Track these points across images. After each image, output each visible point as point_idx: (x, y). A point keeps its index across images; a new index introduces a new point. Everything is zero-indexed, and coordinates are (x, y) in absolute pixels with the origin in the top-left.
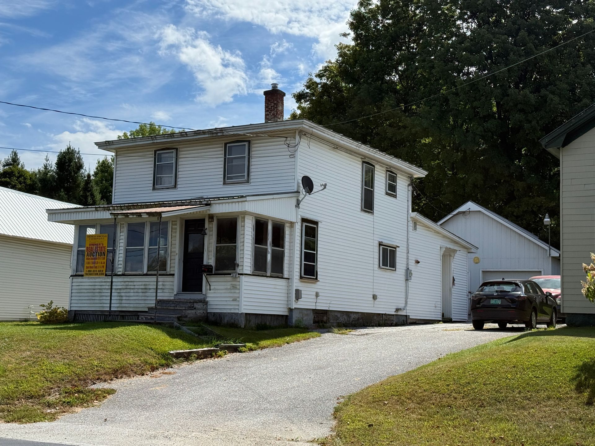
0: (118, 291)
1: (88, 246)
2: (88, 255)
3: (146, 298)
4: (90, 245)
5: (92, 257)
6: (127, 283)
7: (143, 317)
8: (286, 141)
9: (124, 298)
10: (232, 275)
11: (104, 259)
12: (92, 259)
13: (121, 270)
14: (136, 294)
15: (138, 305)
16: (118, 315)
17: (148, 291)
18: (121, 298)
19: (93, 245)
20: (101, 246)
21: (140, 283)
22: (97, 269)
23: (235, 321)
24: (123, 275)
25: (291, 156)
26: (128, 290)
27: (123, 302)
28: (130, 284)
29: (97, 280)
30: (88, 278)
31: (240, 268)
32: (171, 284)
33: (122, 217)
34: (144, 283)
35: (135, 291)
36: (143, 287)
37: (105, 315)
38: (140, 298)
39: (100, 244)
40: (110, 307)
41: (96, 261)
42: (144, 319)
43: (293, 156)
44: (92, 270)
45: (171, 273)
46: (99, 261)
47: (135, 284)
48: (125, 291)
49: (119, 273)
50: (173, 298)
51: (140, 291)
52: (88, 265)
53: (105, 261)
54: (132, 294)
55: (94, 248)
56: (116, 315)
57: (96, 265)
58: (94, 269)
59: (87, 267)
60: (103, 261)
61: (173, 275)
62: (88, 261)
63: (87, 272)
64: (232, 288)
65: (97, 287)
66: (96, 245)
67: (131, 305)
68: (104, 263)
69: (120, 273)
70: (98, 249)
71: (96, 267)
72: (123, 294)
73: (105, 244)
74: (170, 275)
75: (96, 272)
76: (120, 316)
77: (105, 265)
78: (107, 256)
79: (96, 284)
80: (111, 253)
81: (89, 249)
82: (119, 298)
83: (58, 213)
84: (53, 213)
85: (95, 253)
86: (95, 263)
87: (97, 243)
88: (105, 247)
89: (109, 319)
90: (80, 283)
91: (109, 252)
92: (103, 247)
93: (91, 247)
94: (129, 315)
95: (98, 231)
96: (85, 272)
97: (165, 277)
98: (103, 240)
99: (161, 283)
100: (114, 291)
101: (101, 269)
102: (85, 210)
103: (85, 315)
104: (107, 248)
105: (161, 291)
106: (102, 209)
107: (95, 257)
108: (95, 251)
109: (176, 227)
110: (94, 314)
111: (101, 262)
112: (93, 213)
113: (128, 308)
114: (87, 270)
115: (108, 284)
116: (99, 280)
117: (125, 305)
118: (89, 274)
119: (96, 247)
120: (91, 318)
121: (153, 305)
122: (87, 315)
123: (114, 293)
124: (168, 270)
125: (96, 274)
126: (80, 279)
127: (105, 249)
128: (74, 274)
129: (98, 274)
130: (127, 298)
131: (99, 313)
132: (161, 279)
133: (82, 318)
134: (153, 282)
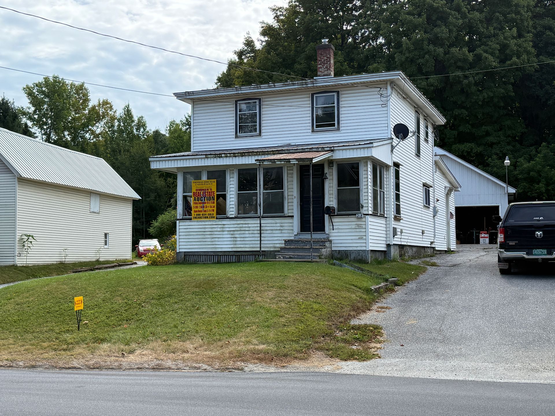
0: (232, 233)
1: (195, 191)
2: (195, 200)
3: (263, 239)
4: (197, 190)
5: (200, 201)
6: (241, 225)
7: (280, 256)
8: (380, 91)
9: (239, 239)
10: (357, 216)
11: (214, 203)
12: (200, 203)
13: (232, 213)
14: (251, 235)
15: (254, 246)
16: (233, 255)
18: (235, 239)
19: (201, 190)
20: (209, 190)
21: (255, 225)
22: (207, 213)
23: (362, 257)
24: (235, 218)
25: (383, 106)
26: (243, 232)
27: (238, 242)
28: (244, 226)
29: (207, 223)
30: (197, 221)
31: (364, 209)
32: (291, 225)
33: (268, 163)
35: (250, 232)
37: (218, 255)
38: (257, 239)
39: (208, 190)
40: (260, 247)
41: (205, 205)
42: (282, 258)
43: (385, 105)
44: (201, 213)
45: (289, 215)
46: (208, 205)
47: (250, 225)
48: (239, 232)
49: (231, 216)
50: (292, 238)
51: (256, 232)
52: (196, 209)
53: (215, 205)
54: (247, 236)
55: (202, 193)
56: (231, 255)
57: (205, 209)
58: (203, 213)
59: (195, 211)
60: (212, 205)
61: (293, 216)
62: (196, 205)
63: (196, 216)
64: (357, 227)
65: (207, 230)
66: (203, 190)
67: (247, 246)
68: (214, 207)
69: (233, 216)
70: (207, 193)
71: (205, 211)
72: (237, 236)
73: (214, 189)
74: (288, 216)
75: (205, 216)
76: (235, 256)
77: (215, 209)
78: (217, 200)
79: (207, 227)
80: (221, 198)
81: (196, 194)
82: (232, 239)
83: (162, 161)
84: (156, 161)
85: (204, 198)
86: (204, 207)
87: (204, 188)
88: (214, 192)
89: (223, 259)
90: (188, 226)
91: (218, 196)
92: (212, 192)
93: (198, 192)
94: (245, 255)
95: (204, 178)
96: (193, 216)
97: (282, 219)
98: (210, 185)
99: (278, 225)
100: (226, 233)
101: (211, 213)
102: (193, 157)
103: (196, 256)
104: (216, 193)
105: (280, 232)
106: (213, 156)
107: (203, 201)
108: (203, 196)
109: (292, 171)
110: (206, 254)
111: (211, 206)
112: (203, 160)
113: (243, 248)
114: (196, 214)
115: (219, 226)
116: (210, 223)
117: (240, 246)
118: (198, 217)
119: (203, 192)
120: (203, 258)
121: (271, 245)
122: (198, 256)
123: (227, 235)
124: (286, 212)
125: (205, 218)
126: (188, 223)
127: (214, 194)
128: (181, 218)
129: (207, 217)
130: (242, 239)
131: (212, 254)
132: (278, 220)
133: (193, 259)
134: (270, 223)
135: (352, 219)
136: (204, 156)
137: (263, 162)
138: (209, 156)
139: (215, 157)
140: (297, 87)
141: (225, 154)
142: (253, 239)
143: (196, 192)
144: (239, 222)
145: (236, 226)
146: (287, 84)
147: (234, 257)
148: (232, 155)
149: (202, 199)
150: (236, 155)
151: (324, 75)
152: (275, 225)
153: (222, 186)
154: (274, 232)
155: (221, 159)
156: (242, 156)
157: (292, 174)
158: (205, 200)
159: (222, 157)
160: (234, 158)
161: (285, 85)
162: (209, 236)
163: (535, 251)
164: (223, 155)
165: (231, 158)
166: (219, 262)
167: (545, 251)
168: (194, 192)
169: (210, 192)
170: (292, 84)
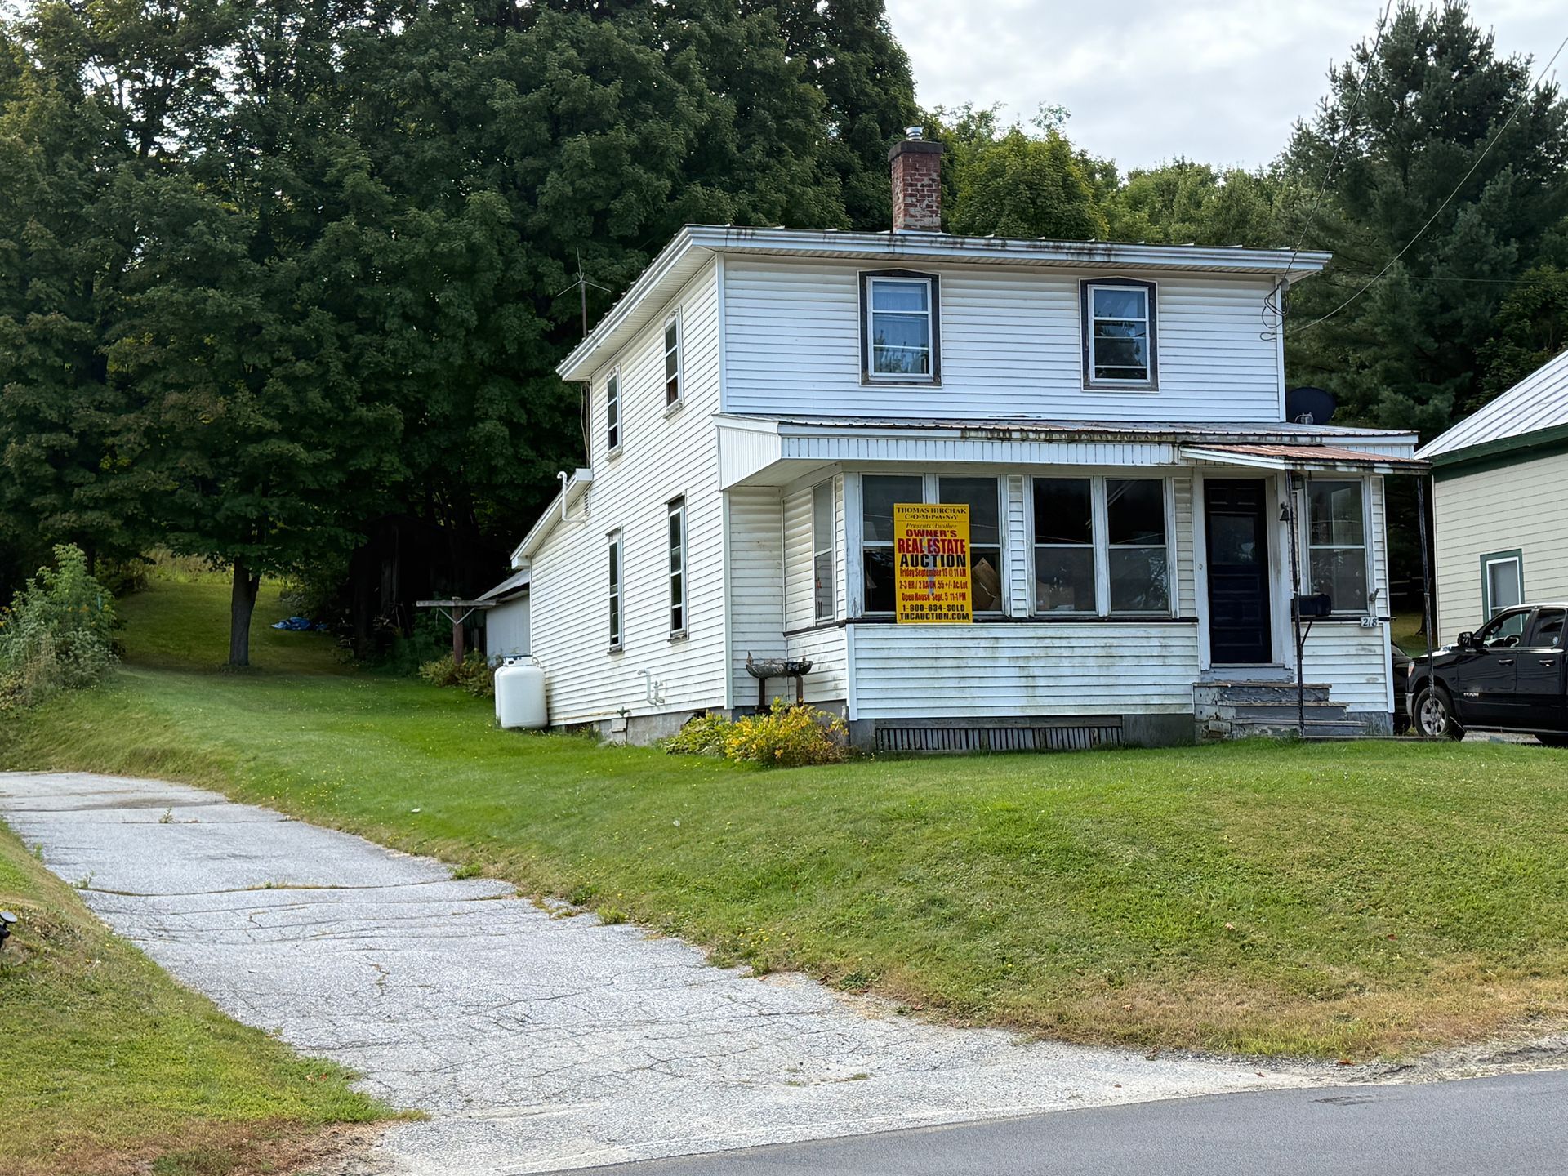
0: (1021, 663)
1: (905, 537)
2: (904, 562)
3: (1112, 681)
4: (909, 533)
5: (920, 568)
6: (1047, 642)
7: (1265, 727)
8: (1269, 297)
9: (1042, 682)
10: (1363, 622)
11: (964, 573)
12: (922, 573)
13: (1021, 605)
14: (1077, 672)
15: (1087, 701)
16: (1024, 729)
17: (1117, 661)
18: (1031, 682)
19: (922, 533)
20: (949, 536)
21: (1091, 643)
22: (944, 604)
24: (1031, 619)
25: (1265, 337)
26: (1053, 662)
27: (1039, 692)
28: (1057, 643)
29: (944, 634)
30: (915, 627)
31: (1378, 603)
32: (1191, 642)
34: (1102, 642)
35: (1076, 662)
36: (1100, 652)
37: (979, 729)
38: (1094, 681)
39: (943, 533)
41: (936, 579)
42: (1270, 732)
43: (1269, 336)
44: (926, 604)
45: (1184, 615)
46: (946, 580)
48: (1042, 663)
49: (1015, 615)
51: (1092, 662)
52: (909, 592)
53: (968, 579)
54: (1067, 672)
55: (925, 543)
56: (1018, 729)
57: (937, 591)
58: (932, 602)
59: (906, 598)
60: (959, 579)
61: (1195, 620)
62: (910, 579)
63: (908, 611)
64: (1362, 653)
65: (943, 653)
66: (929, 533)
67: (1066, 701)
69: (1025, 615)
70: (940, 545)
71: (939, 598)
72: (1037, 672)
73: (963, 532)
74: (1183, 620)
75: (938, 611)
76: (1031, 732)
77: (968, 592)
78: (973, 564)
79: (943, 644)
80: (983, 560)
81: (908, 546)
82: (1023, 682)
83: (819, 436)
84: (800, 436)
85: (931, 558)
86: (933, 585)
87: (933, 529)
88: (963, 541)
89: (995, 740)
90: (884, 642)
91: (976, 556)
92: (956, 541)
93: (915, 541)
94: (1062, 728)
95: (931, 495)
96: (899, 609)
97: (1166, 626)
98: (952, 522)
99: (1154, 642)
100: (1005, 663)
101: (955, 603)
102: (923, 433)
103: (911, 732)
104: (968, 546)
105: (1159, 661)
106: (984, 434)
107: (931, 567)
108: (929, 552)
109: (1188, 495)
110: (944, 727)
111: (956, 584)
112: (950, 444)
113: (1057, 709)
114: (908, 604)
115: (983, 643)
116: (953, 633)
117: (1046, 701)
118: (918, 615)
119: (929, 541)
120: (933, 740)
121: (1137, 700)
122: (917, 732)
123: (1006, 670)
124: (1177, 607)
125: (940, 616)
126: (882, 631)
127: (963, 546)
128: (858, 616)
129: (946, 616)
130: (1052, 682)
131: (963, 725)
132: (1154, 630)
133: (902, 741)
134: (1132, 638)
135: (1350, 629)
136: (958, 434)
137: (1302, 465)
138: (973, 434)
139: (989, 439)
140: (1063, 257)
141: (1021, 430)
142: (1085, 681)
143: (908, 540)
144: (1041, 633)
145: (1033, 643)
146: (1041, 247)
147: (1029, 734)
148: (1043, 436)
149: (926, 560)
150: (1056, 436)
152: (1145, 642)
153: (986, 521)
154: (1144, 661)
155: (1006, 445)
156: (1069, 442)
157: (1190, 501)
158: (935, 565)
159: (1009, 439)
160: (1045, 446)
161: (1035, 247)
162: (951, 673)
164: (1015, 435)
165: (1035, 446)
166: (985, 751)
168: (900, 540)
169: (950, 541)
170: (1054, 247)
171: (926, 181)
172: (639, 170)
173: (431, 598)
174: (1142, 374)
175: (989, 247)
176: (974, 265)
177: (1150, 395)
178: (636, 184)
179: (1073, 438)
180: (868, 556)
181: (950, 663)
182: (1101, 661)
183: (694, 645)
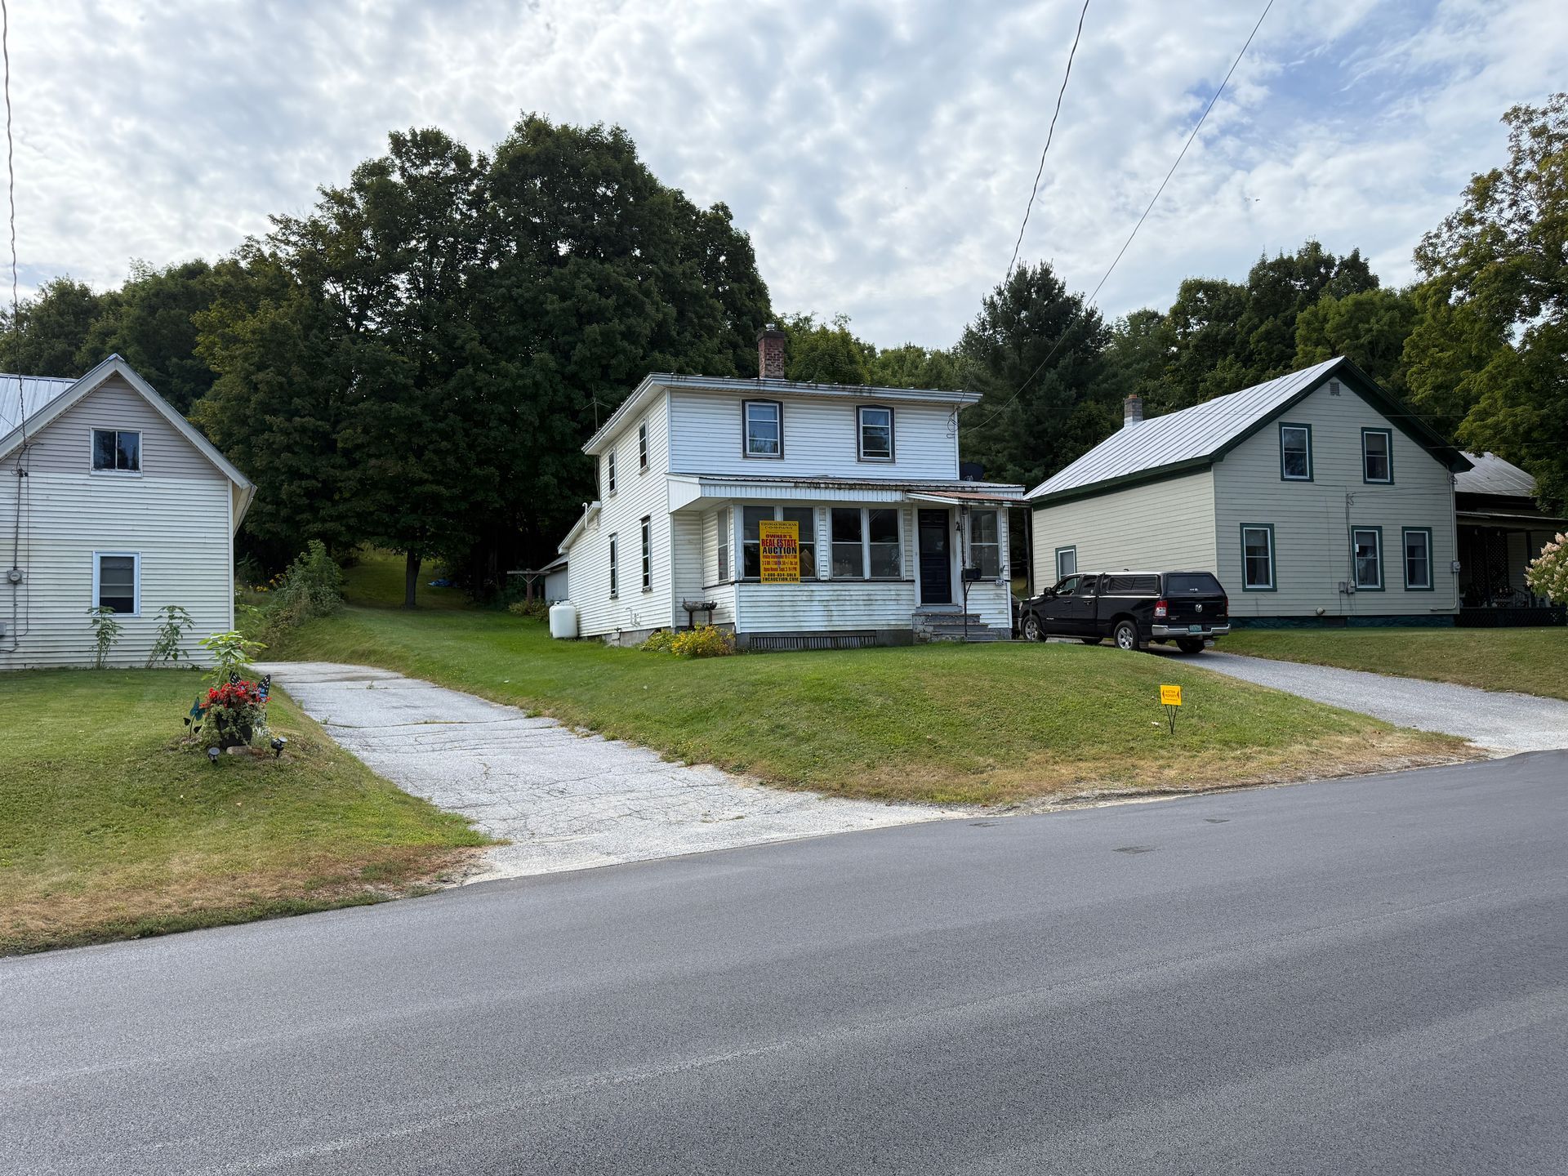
0: (825, 603)
1: (765, 538)
2: (765, 551)
3: (871, 613)
4: (767, 536)
5: (773, 554)
6: (839, 593)
7: (948, 636)
8: (946, 415)
9: (835, 613)
10: (997, 582)
11: (795, 557)
12: (774, 557)
13: (825, 573)
14: (854, 608)
15: (859, 623)
16: (826, 637)
17: (874, 602)
18: (830, 613)
19: (774, 536)
20: (788, 538)
21: (861, 593)
22: (785, 573)
24: (830, 581)
25: (949, 436)
26: (841, 603)
27: (834, 618)
28: (843, 593)
29: (785, 588)
30: (770, 585)
31: (1003, 573)
32: (909, 593)
34: (866, 593)
35: (853, 603)
36: (865, 598)
38: (862, 613)
39: (785, 536)
41: (781, 560)
42: (950, 639)
44: (776, 573)
45: (906, 578)
46: (786, 560)
47: (852, 593)
48: (835, 603)
49: (822, 579)
50: (914, 612)
51: (861, 603)
52: (767, 566)
53: (798, 560)
54: (849, 608)
55: (775, 542)
56: (824, 638)
57: (782, 566)
58: (780, 572)
59: (766, 570)
60: (793, 560)
61: (913, 581)
62: (768, 560)
63: (767, 577)
64: (996, 598)
65: (785, 598)
66: (778, 536)
67: (848, 623)
68: (796, 563)
69: (827, 578)
70: (784, 542)
71: (783, 570)
72: (833, 608)
73: (795, 536)
74: (907, 581)
75: (783, 577)
77: (798, 567)
78: (800, 553)
79: (784, 593)
80: (806, 550)
81: (767, 543)
82: (826, 614)
83: (720, 485)
84: (711, 485)
85: (779, 549)
86: (780, 563)
87: (780, 534)
88: (795, 540)
89: (812, 643)
90: (754, 593)
91: (802, 548)
92: (792, 540)
93: (770, 540)
94: (845, 637)
95: (779, 517)
96: (762, 576)
97: (899, 584)
98: (790, 530)
99: (893, 593)
100: (816, 603)
101: (791, 572)
102: (775, 484)
103: (768, 639)
104: (798, 543)
105: (895, 602)
106: (806, 485)
107: (779, 554)
108: (778, 546)
109: (910, 517)
110: (785, 636)
111: (792, 562)
112: (788, 490)
113: (843, 627)
114: (767, 573)
115: (806, 593)
116: (790, 588)
117: (837, 623)
118: (772, 579)
119: (778, 540)
120: (780, 643)
121: (884, 622)
122: (771, 639)
123: (817, 607)
124: (904, 575)
125: (783, 580)
126: (753, 587)
127: (795, 543)
128: (741, 579)
129: (787, 579)
130: (841, 613)
131: (795, 636)
132: (892, 586)
133: (763, 644)
134: (882, 590)
135: (990, 586)
136: (793, 484)
137: (968, 502)
138: (800, 485)
139: (809, 487)
140: (847, 393)
141: (825, 483)
142: (857, 613)
143: (767, 540)
144: (835, 588)
145: (831, 593)
146: (835, 388)
147: (829, 640)
148: (836, 486)
149: (776, 550)
150: (843, 486)
151: (774, 377)
152: (888, 593)
153: (807, 530)
154: (887, 603)
155: (818, 490)
156: (850, 489)
157: (911, 520)
158: (781, 553)
159: (819, 488)
160: (837, 491)
161: (833, 388)
162: (789, 609)
163: (1192, 627)
164: (822, 485)
165: (832, 491)
166: (806, 649)
167: (1200, 627)
168: (763, 540)
169: (788, 540)
170: (842, 388)
171: (777, 352)
172: (625, 344)
173: (515, 570)
174: (887, 455)
175: (809, 387)
176: (801, 397)
177: (891, 465)
178: (624, 351)
179: (852, 487)
180: (746, 548)
181: (788, 604)
182: (866, 602)
183: (655, 594)
